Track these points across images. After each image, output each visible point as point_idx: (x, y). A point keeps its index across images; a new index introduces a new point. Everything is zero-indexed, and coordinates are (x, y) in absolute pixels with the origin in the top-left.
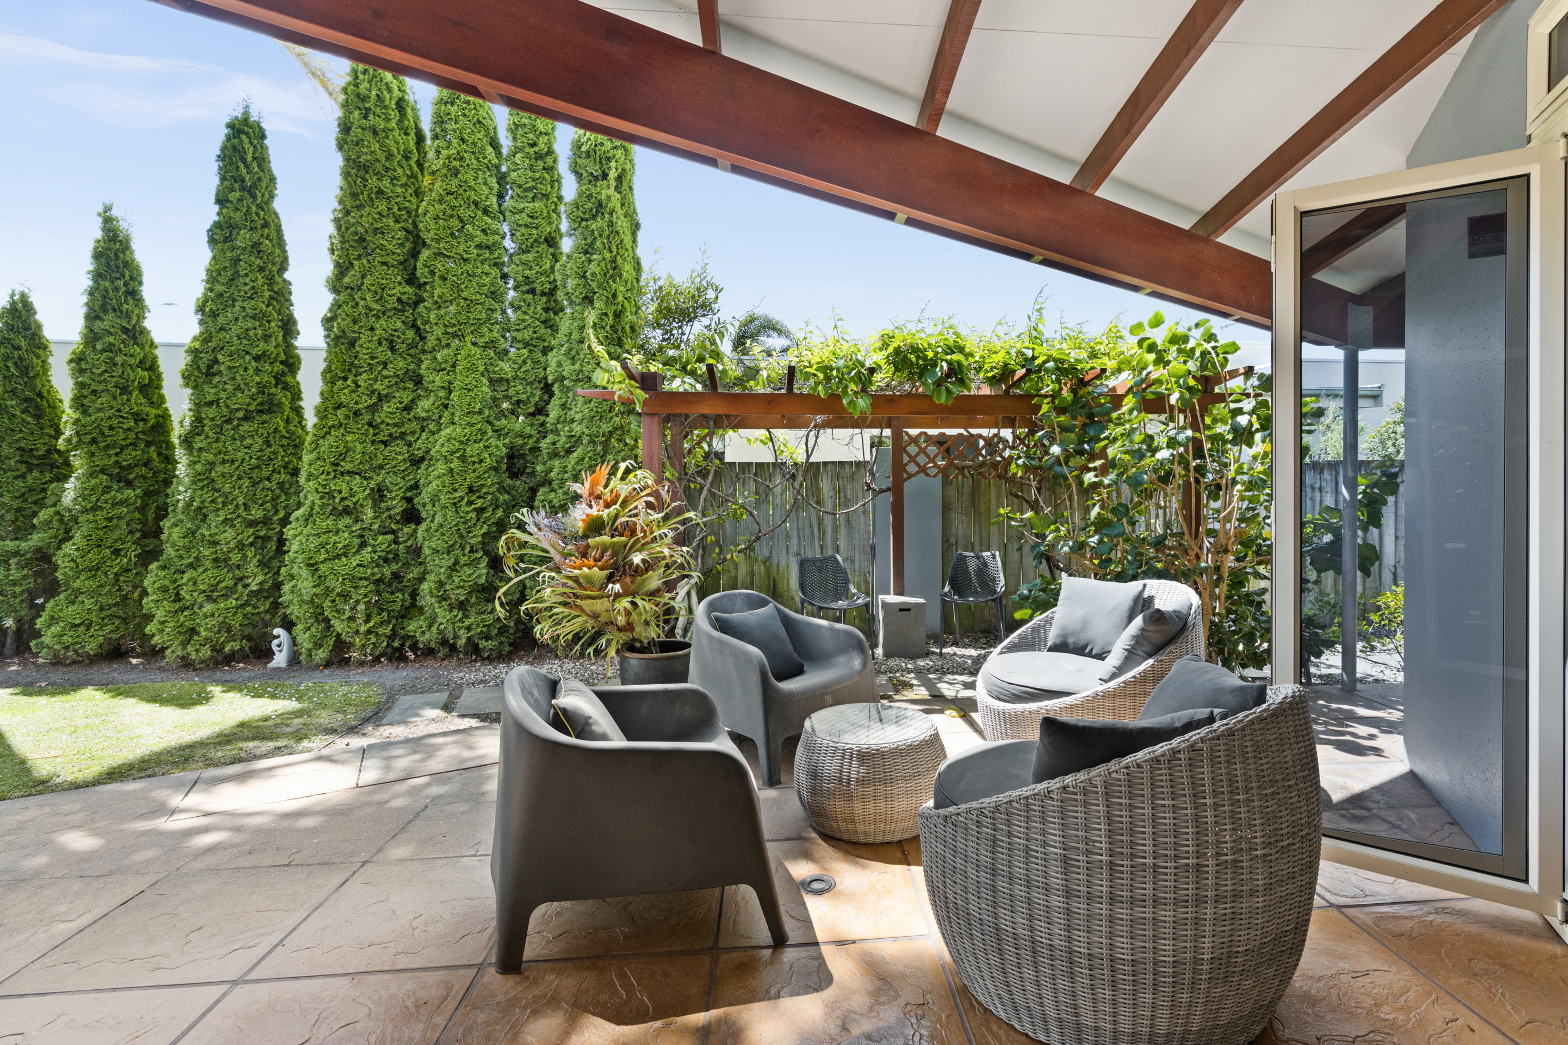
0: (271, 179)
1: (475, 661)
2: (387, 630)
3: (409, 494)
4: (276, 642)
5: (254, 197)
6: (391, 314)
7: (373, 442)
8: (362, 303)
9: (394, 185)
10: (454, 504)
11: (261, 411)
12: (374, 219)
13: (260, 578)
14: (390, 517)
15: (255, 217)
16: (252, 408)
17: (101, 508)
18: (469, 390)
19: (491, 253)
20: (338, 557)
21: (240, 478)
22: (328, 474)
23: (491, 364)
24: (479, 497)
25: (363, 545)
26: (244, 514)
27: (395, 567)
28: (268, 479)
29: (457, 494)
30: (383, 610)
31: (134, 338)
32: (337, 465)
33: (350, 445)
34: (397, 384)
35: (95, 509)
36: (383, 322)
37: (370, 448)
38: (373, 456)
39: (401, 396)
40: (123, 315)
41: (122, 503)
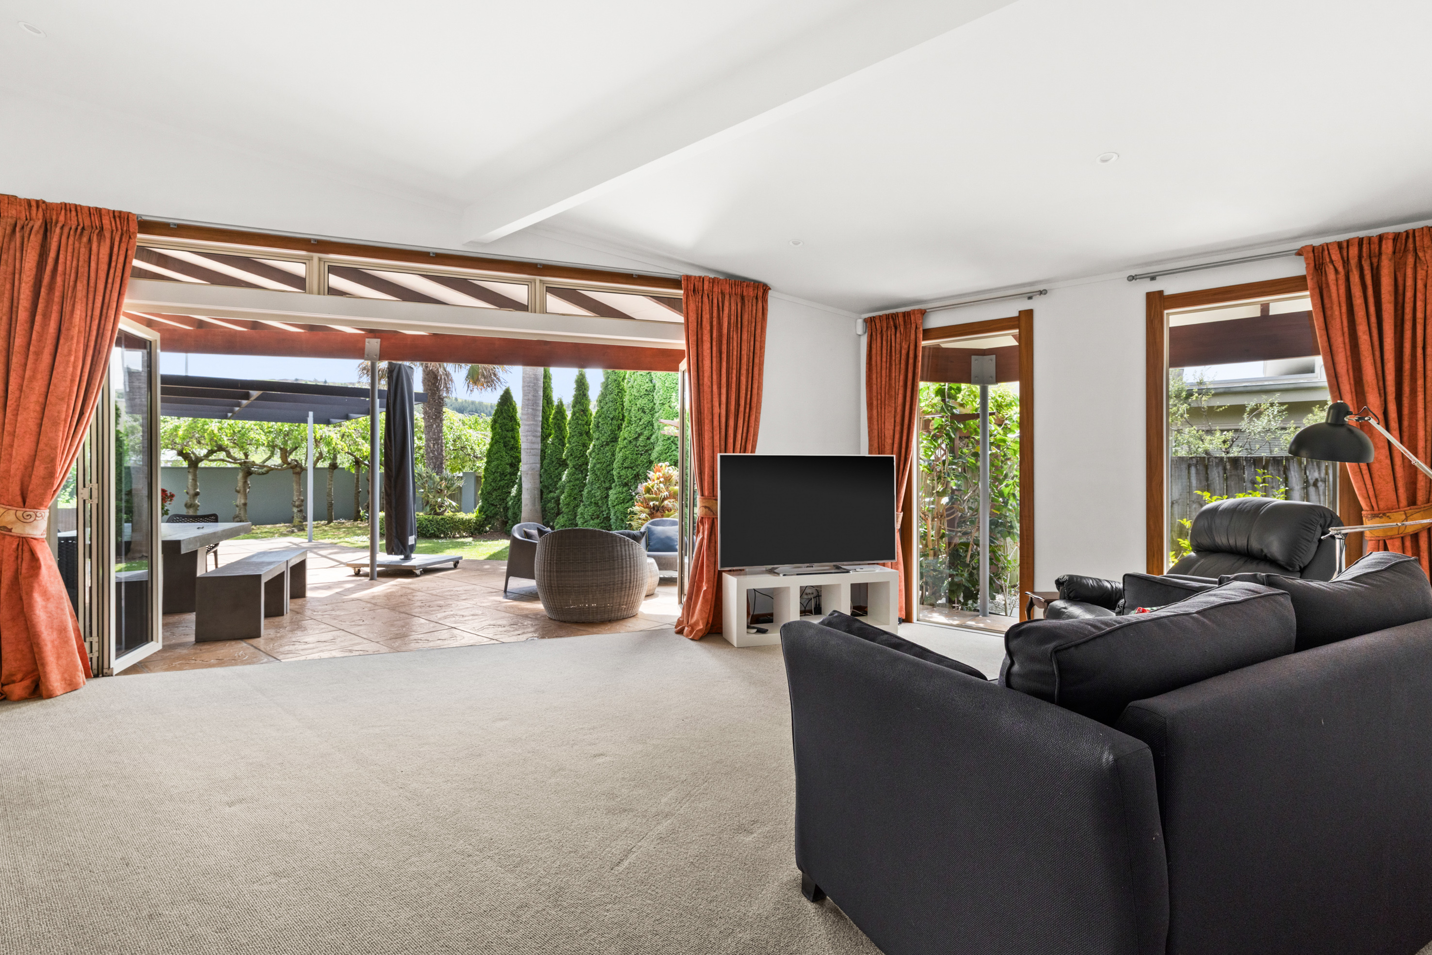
21: (601, 470)
26: (601, 485)
34: (645, 427)
35: (570, 481)
36: (640, 401)
37: (635, 456)
38: (636, 460)
39: (646, 433)
40: (582, 404)
41: (578, 479)
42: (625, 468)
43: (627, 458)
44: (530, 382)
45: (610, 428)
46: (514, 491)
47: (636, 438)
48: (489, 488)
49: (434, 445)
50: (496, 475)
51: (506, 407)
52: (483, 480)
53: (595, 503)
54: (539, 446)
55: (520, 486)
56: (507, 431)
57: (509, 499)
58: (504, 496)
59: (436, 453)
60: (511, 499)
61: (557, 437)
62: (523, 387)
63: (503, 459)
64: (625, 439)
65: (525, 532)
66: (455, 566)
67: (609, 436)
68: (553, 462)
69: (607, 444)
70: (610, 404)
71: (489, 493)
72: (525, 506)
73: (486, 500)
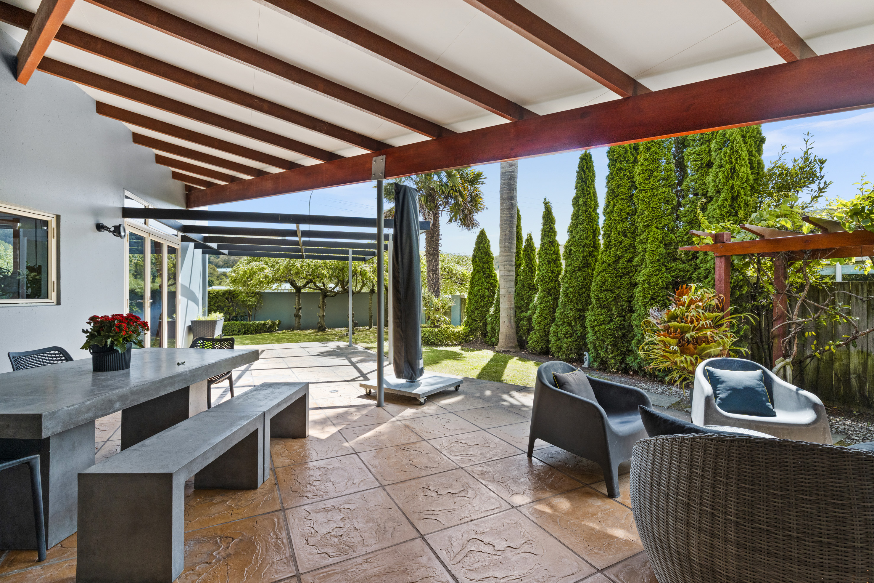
0: (593, 174)
1: (656, 381)
2: (619, 358)
3: (630, 299)
4: (585, 357)
5: (586, 184)
6: (624, 220)
7: (616, 277)
8: (613, 218)
9: (629, 164)
10: (644, 305)
11: (584, 267)
12: (618, 181)
13: (581, 331)
14: (622, 309)
15: (585, 191)
16: (581, 266)
17: (542, 303)
18: (653, 251)
19: (667, 182)
20: (601, 325)
21: (575, 293)
22: (599, 291)
23: (666, 236)
24: (656, 302)
25: (611, 321)
26: (576, 307)
27: (624, 332)
28: (584, 293)
29: (646, 300)
30: (618, 349)
31: (552, 244)
32: (602, 287)
33: (607, 279)
34: (626, 250)
35: (541, 303)
36: (621, 225)
37: (615, 280)
38: (615, 283)
39: (628, 256)
40: (549, 237)
41: (548, 302)
42: (604, 291)
43: (606, 281)
44: (507, 220)
45: (582, 254)
46: (492, 310)
47: (615, 261)
48: (472, 307)
49: (433, 274)
50: (478, 297)
51: (482, 245)
52: (467, 301)
53: (568, 323)
54: (513, 274)
55: (498, 306)
56: (484, 263)
57: (488, 316)
58: (484, 314)
59: (434, 281)
60: (490, 316)
61: (527, 266)
62: (501, 225)
63: (483, 285)
64: (603, 262)
65: (556, 377)
66: (457, 389)
67: (581, 262)
68: (524, 286)
69: (579, 270)
70: (582, 233)
71: (472, 311)
72: (503, 323)
73: (470, 316)
